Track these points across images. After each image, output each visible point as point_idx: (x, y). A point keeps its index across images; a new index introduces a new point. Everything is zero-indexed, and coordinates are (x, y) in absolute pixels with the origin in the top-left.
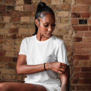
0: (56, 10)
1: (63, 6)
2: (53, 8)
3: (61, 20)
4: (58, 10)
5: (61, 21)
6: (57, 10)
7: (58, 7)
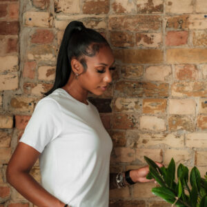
0: (182, 129)
1: (201, 119)
2: (174, 122)
3: (196, 158)
4: (189, 130)
5: (198, 159)
6: (186, 128)
7: (187, 120)
